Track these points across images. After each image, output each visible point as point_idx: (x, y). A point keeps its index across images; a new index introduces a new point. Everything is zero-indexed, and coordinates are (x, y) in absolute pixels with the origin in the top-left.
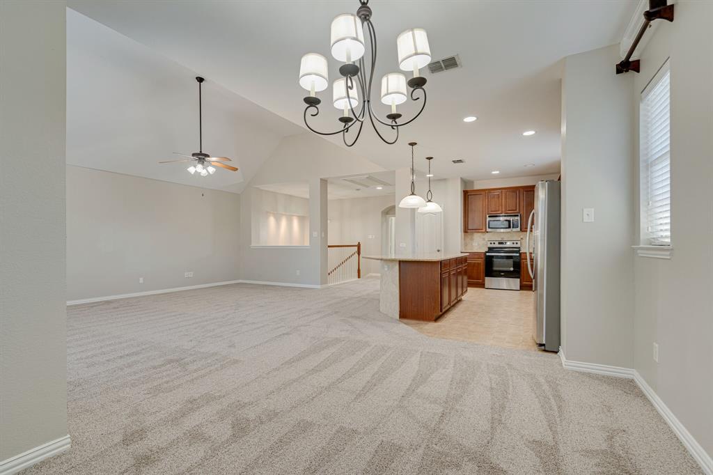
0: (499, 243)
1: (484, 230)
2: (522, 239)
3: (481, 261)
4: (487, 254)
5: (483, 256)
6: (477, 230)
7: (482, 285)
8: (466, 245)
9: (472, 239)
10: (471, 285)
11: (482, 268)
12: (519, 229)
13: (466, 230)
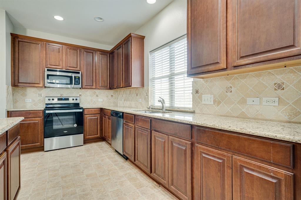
0: (59, 99)
1: (41, 85)
2: (80, 95)
3: (39, 120)
4: (47, 112)
5: (41, 114)
6: (32, 85)
7: (41, 148)
8: (15, 102)
9: (24, 95)
10: (25, 151)
11: (40, 128)
12: (80, 86)
13: (16, 83)
